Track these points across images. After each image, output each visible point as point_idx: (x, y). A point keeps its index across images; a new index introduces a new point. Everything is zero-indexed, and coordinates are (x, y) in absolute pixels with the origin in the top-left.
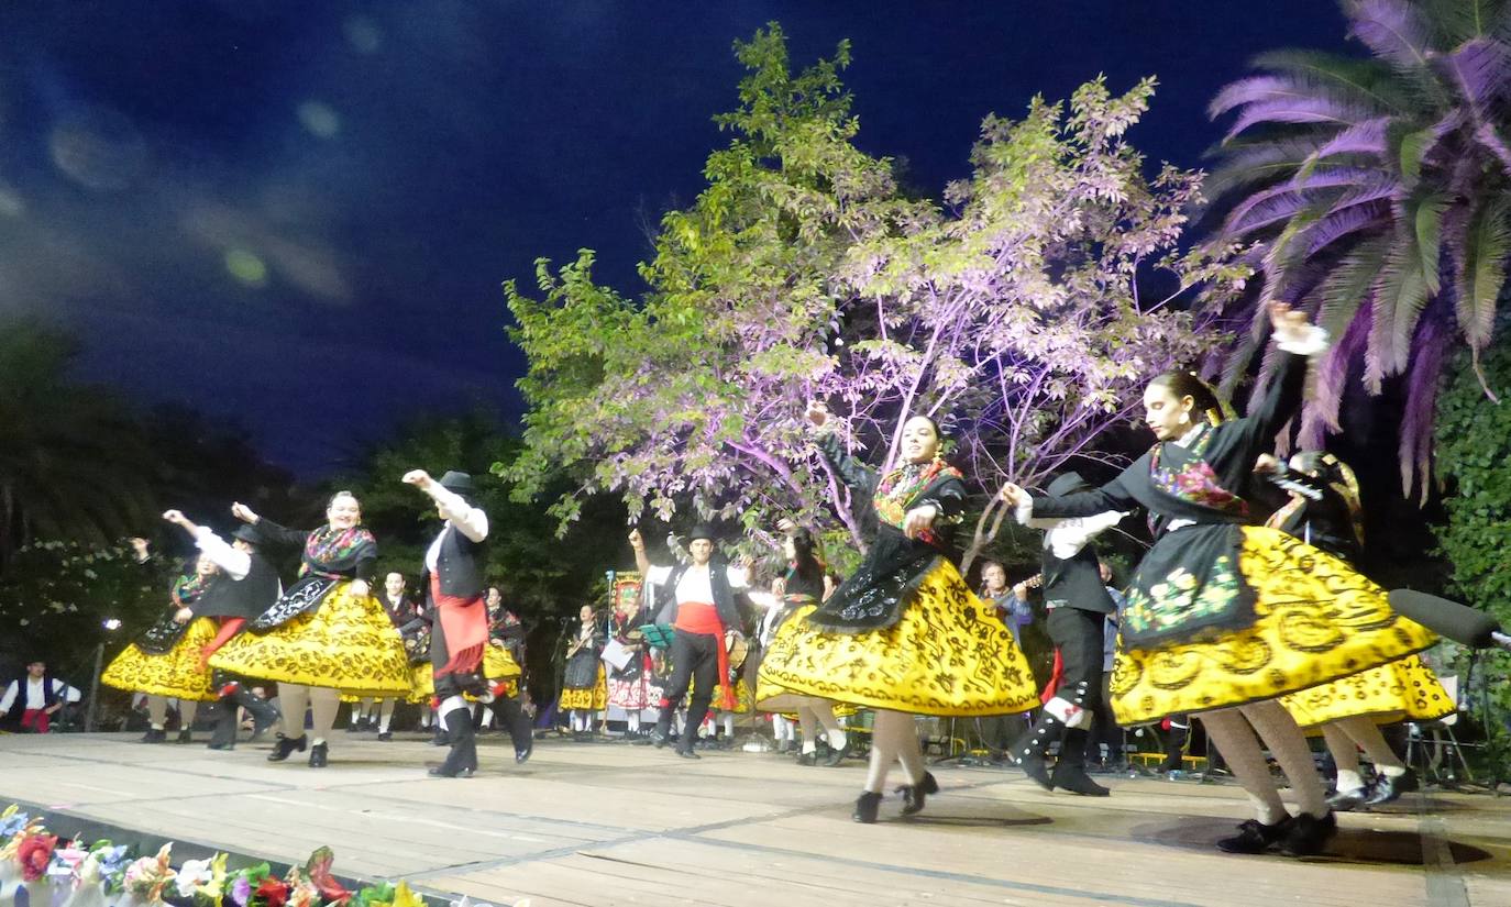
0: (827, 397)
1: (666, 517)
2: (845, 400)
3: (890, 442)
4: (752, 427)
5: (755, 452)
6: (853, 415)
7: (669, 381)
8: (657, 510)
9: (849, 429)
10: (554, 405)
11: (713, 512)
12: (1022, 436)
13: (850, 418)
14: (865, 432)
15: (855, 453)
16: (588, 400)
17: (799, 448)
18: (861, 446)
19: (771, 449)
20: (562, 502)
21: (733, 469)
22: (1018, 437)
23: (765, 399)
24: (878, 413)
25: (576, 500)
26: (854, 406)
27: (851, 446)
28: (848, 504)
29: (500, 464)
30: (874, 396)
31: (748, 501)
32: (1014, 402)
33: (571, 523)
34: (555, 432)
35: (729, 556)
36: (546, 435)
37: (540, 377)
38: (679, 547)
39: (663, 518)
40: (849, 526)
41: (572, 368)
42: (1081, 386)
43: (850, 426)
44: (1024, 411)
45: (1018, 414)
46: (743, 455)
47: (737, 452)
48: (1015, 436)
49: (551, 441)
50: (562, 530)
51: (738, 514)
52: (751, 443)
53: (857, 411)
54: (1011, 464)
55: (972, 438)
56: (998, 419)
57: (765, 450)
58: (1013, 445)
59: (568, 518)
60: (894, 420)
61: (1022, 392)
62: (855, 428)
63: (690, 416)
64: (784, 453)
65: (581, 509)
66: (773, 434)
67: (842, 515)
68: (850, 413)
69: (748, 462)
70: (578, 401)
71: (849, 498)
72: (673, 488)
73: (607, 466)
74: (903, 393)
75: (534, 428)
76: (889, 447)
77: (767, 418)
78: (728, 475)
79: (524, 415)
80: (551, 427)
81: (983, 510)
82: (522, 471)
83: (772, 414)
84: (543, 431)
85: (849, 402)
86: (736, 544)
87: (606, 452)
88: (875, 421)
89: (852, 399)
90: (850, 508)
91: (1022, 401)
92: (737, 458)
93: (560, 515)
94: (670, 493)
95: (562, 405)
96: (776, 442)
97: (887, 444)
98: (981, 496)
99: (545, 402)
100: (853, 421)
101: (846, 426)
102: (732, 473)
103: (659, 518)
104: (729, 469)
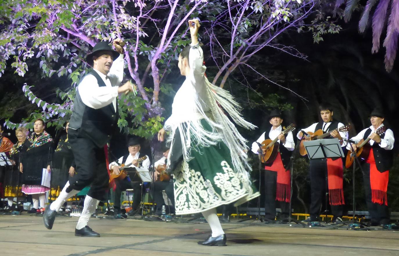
1: (22, 74)
2: (136, 6)
3: (162, 33)
4: (78, 20)
5: (80, 35)
6: (141, 16)
8: (15, 69)
9: (138, 24)
11: (52, 71)
12: (238, 33)
13: (138, 17)
14: (146, 25)
15: (141, 38)
17: (107, 34)
18: (145, 34)
19: (89, 34)
21: (66, 45)
22: (236, 33)
23: (86, 3)
24: (155, 15)
26: (141, 10)
27: (139, 34)
28: (136, 70)
30: (153, 5)
31: (75, 65)
32: (234, 13)
35: (62, 99)
38: (31, 92)
39: (20, 74)
40: (137, 83)
42: (271, 6)
43: (139, 22)
44: (239, 19)
45: (236, 20)
46: (72, 37)
47: (68, 35)
48: (234, 33)
51: (69, 73)
52: (77, 30)
53: (143, 13)
54: (232, 49)
55: (210, 33)
56: (225, 23)
57: (86, 34)
58: (233, 38)
60: (165, 19)
61: (239, 7)
62: (142, 23)
63: (38, 10)
64: (98, 37)
66: (91, 25)
67: (133, 76)
68: (139, 15)
69: (75, 41)
71: (137, 66)
72: (27, 55)
74: (170, 4)
76: (162, 36)
77: (87, 15)
78: (63, 49)
81: (215, 75)
83: (91, 12)
85: (138, 8)
86: (66, 92)
88: (153, 20)
89: (140, 5)
90: (137, 71)
91: (238, 13)
92: (68, 39)
94: (24, 59)
96: (93, 30)
97: (160, 34)
98: (214, 67)
100: (140, 19)
101: (136, 22)
102: (65, 47)
103: (17, 74)
104: (63, 45)
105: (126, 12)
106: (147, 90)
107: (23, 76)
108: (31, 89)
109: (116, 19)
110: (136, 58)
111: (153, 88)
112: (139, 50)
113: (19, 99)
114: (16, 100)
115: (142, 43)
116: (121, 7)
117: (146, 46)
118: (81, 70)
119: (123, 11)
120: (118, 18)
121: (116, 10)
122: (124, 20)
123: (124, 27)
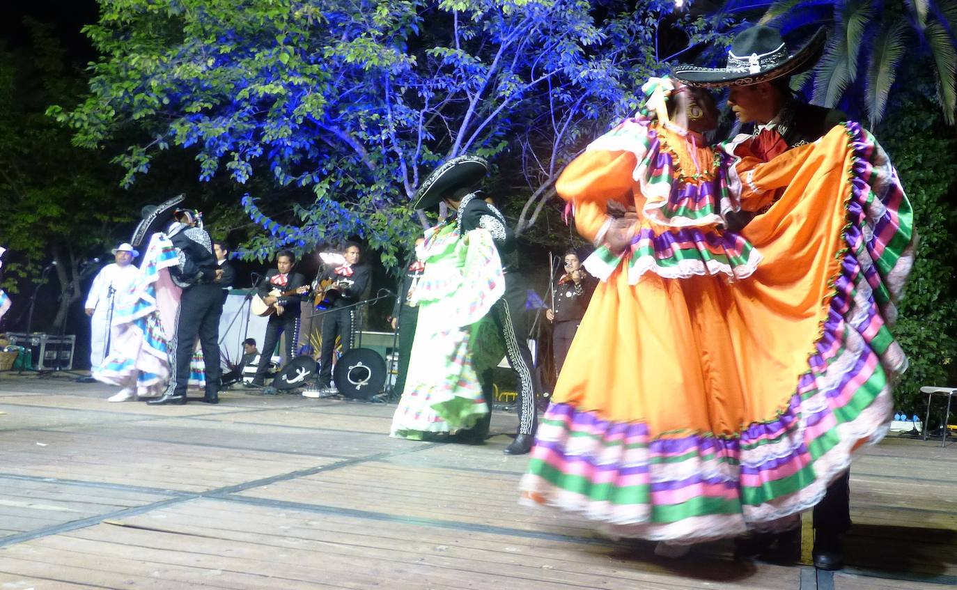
0: (403, 90)
2: (420, 95)
3: (455, 137)
4: (333, 107)
5: (335, 129)
6: (426, 110)
7: (253, 55)
8: (232, 171)
9: (421, 121)
10: (126, 58)
11: (290, 179)
12: (562, 145)
13: (422, 111)
14: (435, 126)
15: (425, 142)
16: (165, 59)
17: (375, 132)
18: (430, 136)
19: (349, 129)
20: (130, 154)
21: (312, 142)
22: (558, 145)
23: (348, 83)
24: (448, 110)
25: (147, 152)
26: (426, 102)
27: (421, 136)
29: (58, 108)
30: (446, 94)
31: (325, 172)
32: (558, 116)
33: (137, 175)
34: (126, 84)
36: (114, 86)
37: (112, 26)
38: (254, 207)
39: (239, 179)
41: (150, 25)
42: (610, 111)
43: (421, 118)
44: (566, 125)
45: (561, 127)
46: (324, 131)
48: (557, 144)
49: (121, 94)
50: (127, 180)
51: (313, 184)
52: (332, 122)
53: (429, 106)
54: (552, 166)
55: (524, 140)
56: (545, 128)
57: (343, 129)
58: (554, 151)
59: (135, 170)
60: (460, 117)
61: (566, 109)
62: (426, 120)
63: (272, 89)
65: (151, 162)
66: (352, 116)
67: (408, 193)
68: (423, 107)
70: (154, 57)
71: (416, 179)
72: (251, 153)
73: (182, 124)
74: (470, 97)
75: (102, 77)
76: (454, 141)
77: (346, 100)
78: (308, 147)
79: (90, 63)
80: (122, 80)
82: (85, 118)
83: (352, 98)
84: (113, 81)
85: (423, 98)
86: (309, 210)
87: (182, 109)
88: (443, 117)
89: (425, 95)
91: (564, 116)
92: (317, 133)
93: (127, 165)
94: (248, 158)
95: (134, 59)
97: (452, 138)
98: (526, 188)
99: (117, 53)
100: (425, 114)
101: (418, 118)
102: (311, 145)
103: (235, 179)
104: (308, 141)
105: (404, 103)
106: (429, 215)
107: (244, 183)
108: (256, 203)
109: (389, 111)
110: (415, 169)
111: (438, 213)
112: (420, 158)
113: (236, 215)
114: (233, 214)
115: (427, 150)
116: (397, 94)
117: (431, 153)
118: (333, 180)
119: (400, 100)
120: (392, 110)
121: (390, 98)
122: (401, 114)
123: (400, 124)
